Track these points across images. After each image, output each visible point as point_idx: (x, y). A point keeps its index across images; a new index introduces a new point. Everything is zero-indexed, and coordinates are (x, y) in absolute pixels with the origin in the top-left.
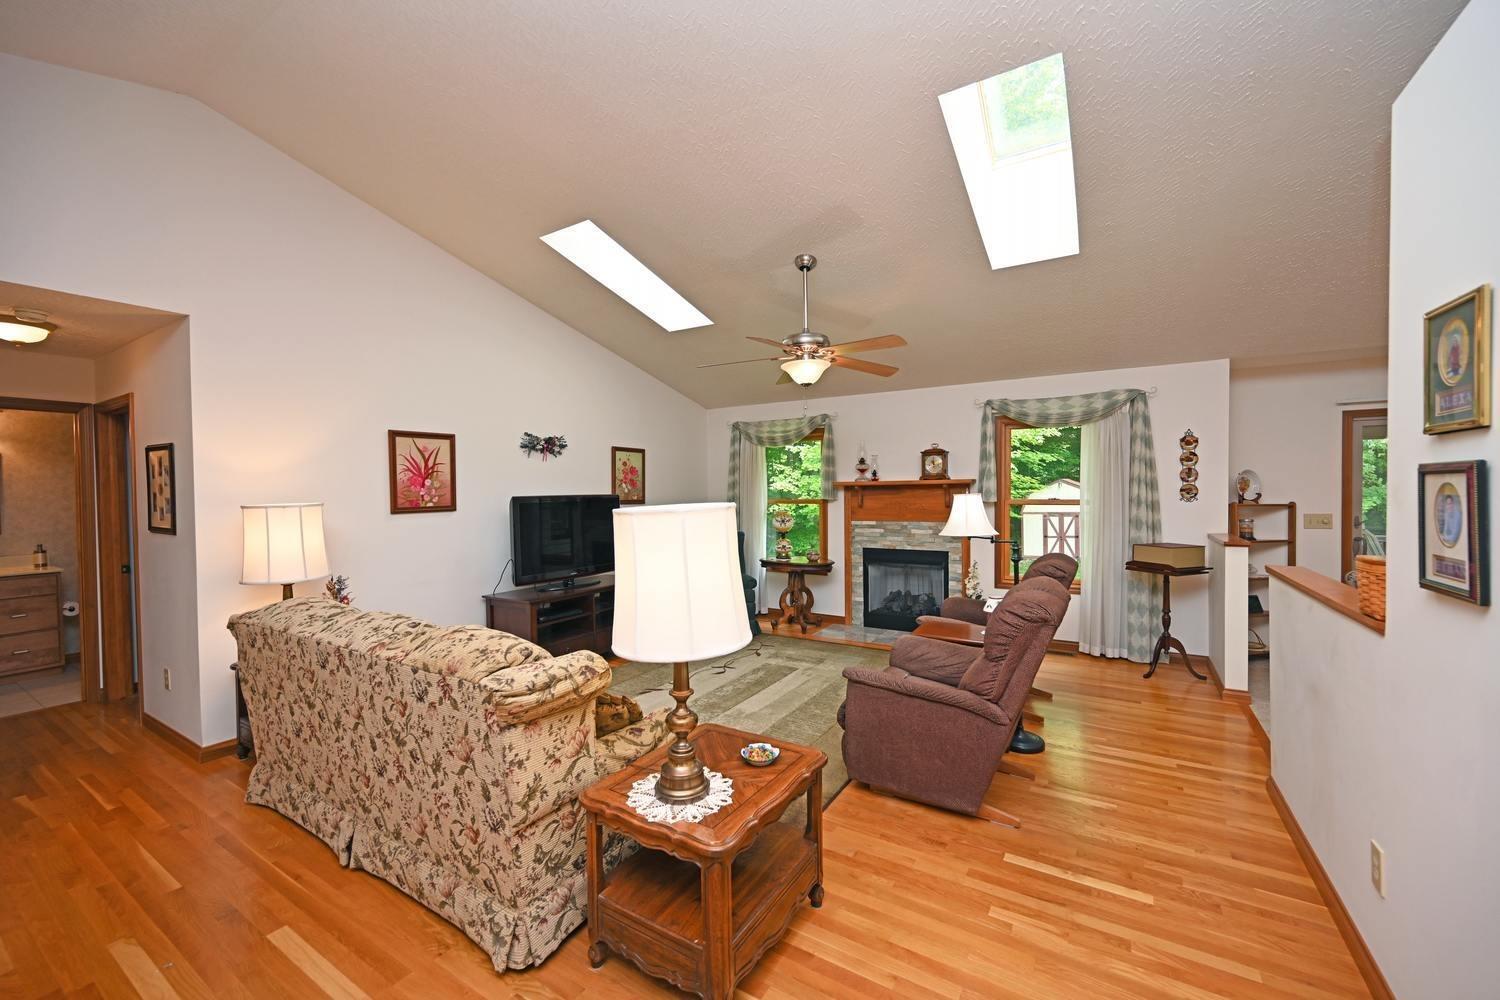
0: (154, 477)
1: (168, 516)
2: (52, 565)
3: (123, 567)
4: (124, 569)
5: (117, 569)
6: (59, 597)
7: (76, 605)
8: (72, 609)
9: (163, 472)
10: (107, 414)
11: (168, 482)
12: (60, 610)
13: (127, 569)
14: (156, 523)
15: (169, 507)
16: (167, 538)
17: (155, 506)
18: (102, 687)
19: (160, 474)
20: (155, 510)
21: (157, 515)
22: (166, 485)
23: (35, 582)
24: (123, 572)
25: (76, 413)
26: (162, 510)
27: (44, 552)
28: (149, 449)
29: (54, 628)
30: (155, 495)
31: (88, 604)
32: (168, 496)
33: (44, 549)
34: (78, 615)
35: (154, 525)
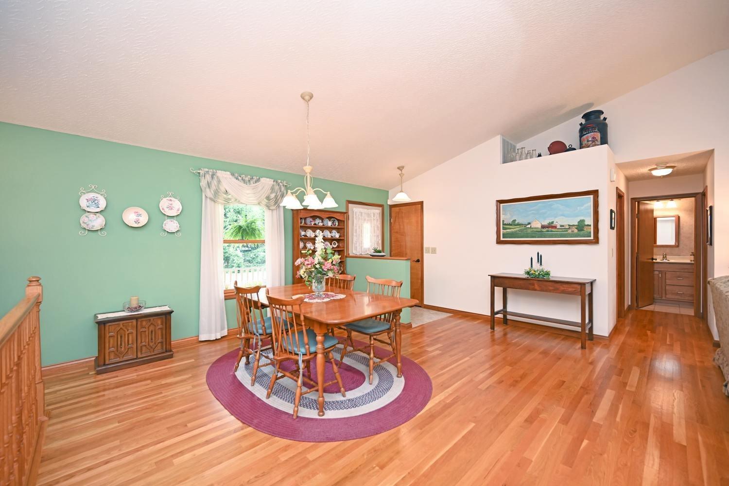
15: (710, 233)
16: (711, 247)
18: (701, 312)
25: (695, 197)
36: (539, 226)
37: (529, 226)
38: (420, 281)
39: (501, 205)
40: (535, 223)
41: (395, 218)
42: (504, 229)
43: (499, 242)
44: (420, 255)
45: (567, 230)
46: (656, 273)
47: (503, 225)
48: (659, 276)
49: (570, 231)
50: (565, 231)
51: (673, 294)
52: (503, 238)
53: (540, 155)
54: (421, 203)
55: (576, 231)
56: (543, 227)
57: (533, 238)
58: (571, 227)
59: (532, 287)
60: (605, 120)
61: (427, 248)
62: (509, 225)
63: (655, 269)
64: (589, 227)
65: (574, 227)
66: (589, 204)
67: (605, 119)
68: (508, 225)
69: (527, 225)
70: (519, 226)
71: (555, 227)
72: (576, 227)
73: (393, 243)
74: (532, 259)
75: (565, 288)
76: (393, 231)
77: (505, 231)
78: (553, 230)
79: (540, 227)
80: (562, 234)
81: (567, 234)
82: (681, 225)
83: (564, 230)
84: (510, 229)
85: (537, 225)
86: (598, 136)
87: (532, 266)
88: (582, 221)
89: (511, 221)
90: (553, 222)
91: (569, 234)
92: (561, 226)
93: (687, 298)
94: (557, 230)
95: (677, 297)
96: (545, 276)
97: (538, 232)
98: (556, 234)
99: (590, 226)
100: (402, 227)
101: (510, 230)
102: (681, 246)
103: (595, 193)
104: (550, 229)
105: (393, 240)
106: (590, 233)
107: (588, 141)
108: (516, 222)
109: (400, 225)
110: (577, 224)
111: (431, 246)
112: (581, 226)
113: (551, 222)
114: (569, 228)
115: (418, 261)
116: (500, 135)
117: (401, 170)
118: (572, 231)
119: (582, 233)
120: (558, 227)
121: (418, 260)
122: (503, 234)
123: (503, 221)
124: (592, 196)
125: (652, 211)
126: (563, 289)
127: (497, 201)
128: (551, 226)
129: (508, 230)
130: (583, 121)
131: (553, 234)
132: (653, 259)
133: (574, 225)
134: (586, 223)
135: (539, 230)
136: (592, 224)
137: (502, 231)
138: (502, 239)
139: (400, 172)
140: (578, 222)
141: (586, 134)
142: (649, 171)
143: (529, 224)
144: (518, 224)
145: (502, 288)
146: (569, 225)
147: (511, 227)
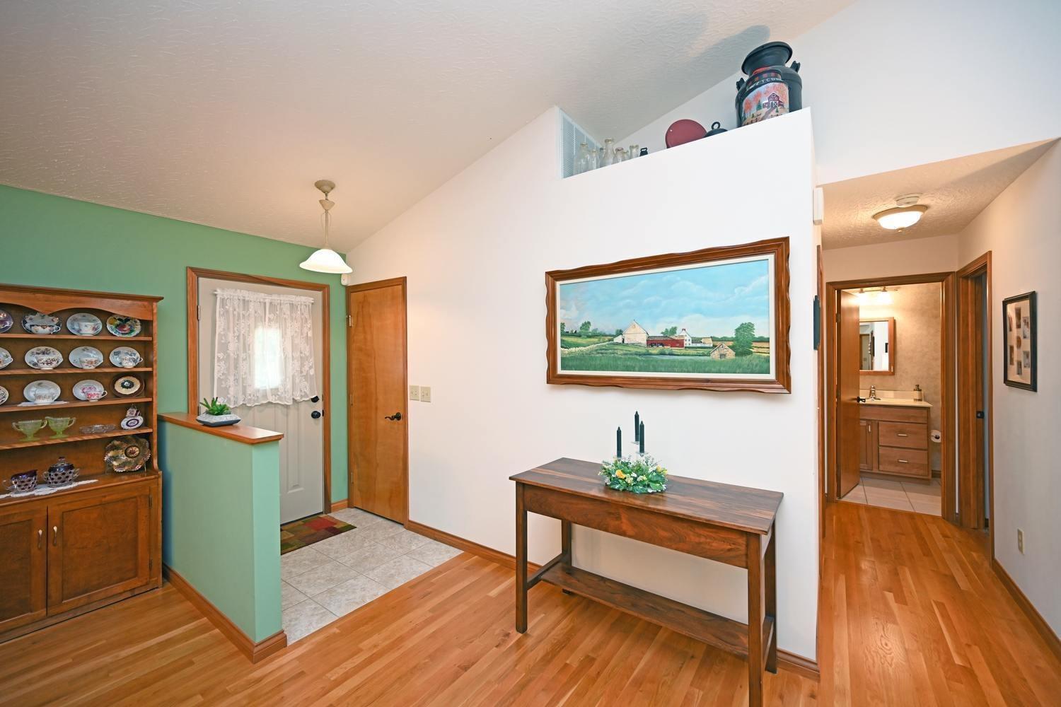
0: (1011, 330)
1: (1027, 371)
2: (925, 400)
3: (978, 412)
4: (979, 415)
5: (972, 415)
6: (928, 427)
7: (939, 434)
8: (937, 438)
9: (1022, 324)
10: (966, 278)
11: (1028, 333)
12: (929, 436)
13: (981, 415)
14: (1013, 377)
15: (1029, 361)
16: (1027, 394)
17: (1012, 359)
18: (957, 512)
19: (1019, 326)
20: (1012, 363)
21: (1013, 369)
22: (1025, 337)
23: (912, 412)
24: (978, 417)
25: (942, 281)
26: (1019, 364)
27: (920, 390)
28: (1006, 303)
29: (925, 450)
30: (1012, 348)
31: (948, 438)
32: (1028, 349)
33: (920, 388)
34: (940, 443)
35: (1011, 378)
36: (642, 340)
37: (618, 339)
38: (401, 465)
39: (558, 283)
40: (632, 331)
41: (357, 317)
42: (564, 344)
43: (553, 378)
44: (401, 405)
45: (707, 351)
46: (863, 423)
47: (564, 334)
48: (867, 430)
49: (715, 355)
50: (704, 355)
51: (891, 463)
52: (563, 368)
53: (644, 153)
54: (403, 281)
55: (731, 354)
56: (652, 342)
57: (627, 369)
58: (718, 344)
59: (614, 523)
60: (797, 70)
61: (412, 387)
62: (575, 334)
63: (861, 418)
64: (765, 345)
65: (725, 344)
67: (796, 66)
68: (571, 335)
69: (615, 336)
70: (596, 340)
71: (679, 343)
72: (731, 344)
73: (354, 373)
74: (619, 433)
75: (703, 540)
76: (354, 346)
77: (566, 350)
78: (675, 350)
79: (645, 342)
80: (696, 362)
81: (709, 362)
82: (898, 335)
83: (701, 351)
84: (577, 345)
85: (637, 336)
86: (783, 91)
87: (619, 454)
88: (746, 328)
89: (580, 325)
90: (674, 330)
91: (714, 362)
92: (695, 340)
93: (914, 471)
94: (683, 351)
95: (898, 469)
96: (652, 484)
97: (640, 355)
98: (684, 362)
99: (767, 341)
100: (369, 337)
101: (577, 349)
102: (898, 373)
103: (779, 248)
104: (668, 349)
105: (354, 367)
106: (768, 360)
107: (759, 107)
108: (591, 329)
109: (365, 332)
110: (732, 335)
111: (421, 384)
112: (743, 343)
113: (669, 328)
114: (714, 346)
115: (398, 417)
116: (556, 109)
117: (326, 193)
118: (722, 356)
119: (745, 360)
120: (687, 343)
121: (398, 414)
122: (563, 359)
123: (563, 325)
124: (771, 258)
125: (857, 310)
126: (697, 540)
127: (546, 273)
128: (669, 341)
129: (573, 349)
131: (674, 361)
132: (859, 399)
133: (724, 339)
135: (643, 350)
136: (771, 333)
137: (559, 349)
138: (560, 371)
139: (323, 196)
140: (737, 330)
141: (756, 87)
142: (874, 220)
143: (620, 333)
144: (594, 335)
146: (714, 339)
147: (579, 340)
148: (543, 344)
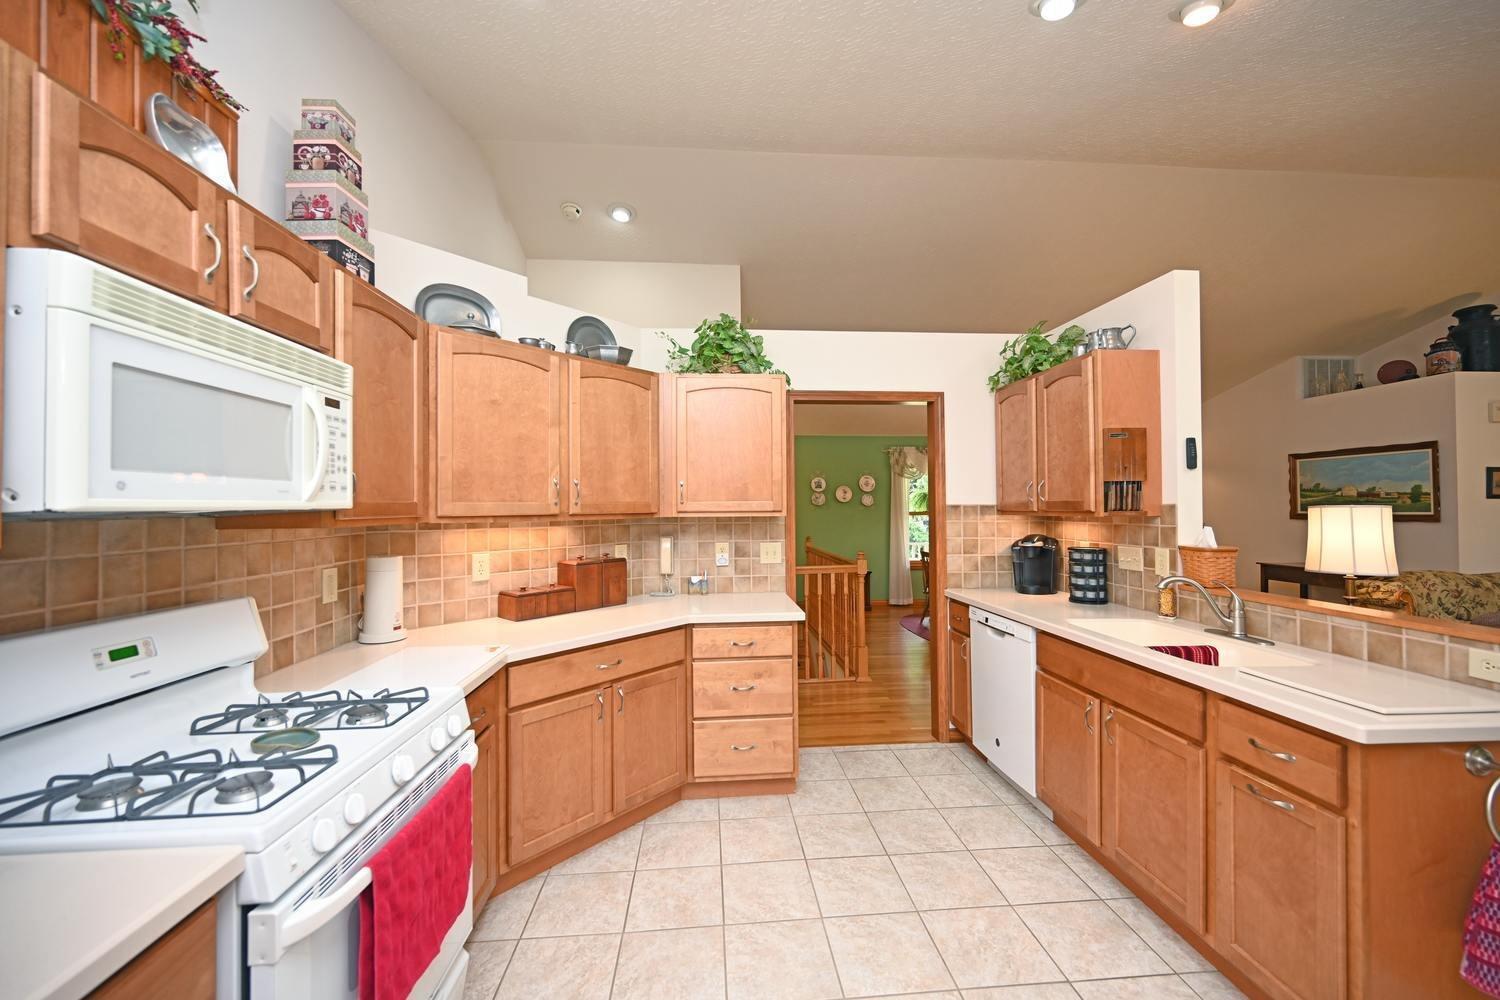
37: (1339, 493)
39: (1298, 461)
40: (1347, 489)
42: (1302, 496)
43: (1296, 516)
45: (1395, 500)
47: (1301, 491)
49: (1400, 502)
52: (1302, 510)
53: (1359, 386)
55: (1409, 501)
56: (1360, 495)
58: (1401, 496)
62: (1310, 490)
64: (1427, 496)
65: (1405, 496)
66: (1427, 462)
68: (1307, 490)
69: (1336, 492)
70: (1323, 494)
71: (1378, 495)
72: (1409, 496)
77: (1304, 500)
78: (1375, 499)
79: (1355, 494)
83: (1391, 500)
84: (1312, 496)
85: (1351, 491)
86: (1452, 356)
88: (1417, 488)
89: (1314, 484)
90: (1374, 488)
91: (1399, 506)
92: (1387, 494)
99: (1429, 494)
101: (1311, 499)
103: (1434, 446)
104: (1371, 498)
106: (1430, 504)
108: (1321, 487)
110: (1409, 491)
112: (1416, 495)
113: (1371, 487)
114: (1399, 497)
116: (1298, 356)
118: (1403, 502)
119: (1420, 504)
120: (1383, 495)
122: (1302, 505)
123: (1301, 485)
124: (1430, 450)
127: (1289, 455)
128: (1372, 493)
129: (1309, 499)
130: (1456, 322)
133: (1405, 494)
134: (1424, 490)
135: (1355, 499)
136: (1431, 491)
137: (1299, 500)
138: (1300, 512)
140: (1412, 489)
141: (1433, 353)
143: (1340, 490)
144: (1323, 491)
145: (1298, 585)
146: (1399, 493)
147: (1313, 494)
148: (1288, 496)
